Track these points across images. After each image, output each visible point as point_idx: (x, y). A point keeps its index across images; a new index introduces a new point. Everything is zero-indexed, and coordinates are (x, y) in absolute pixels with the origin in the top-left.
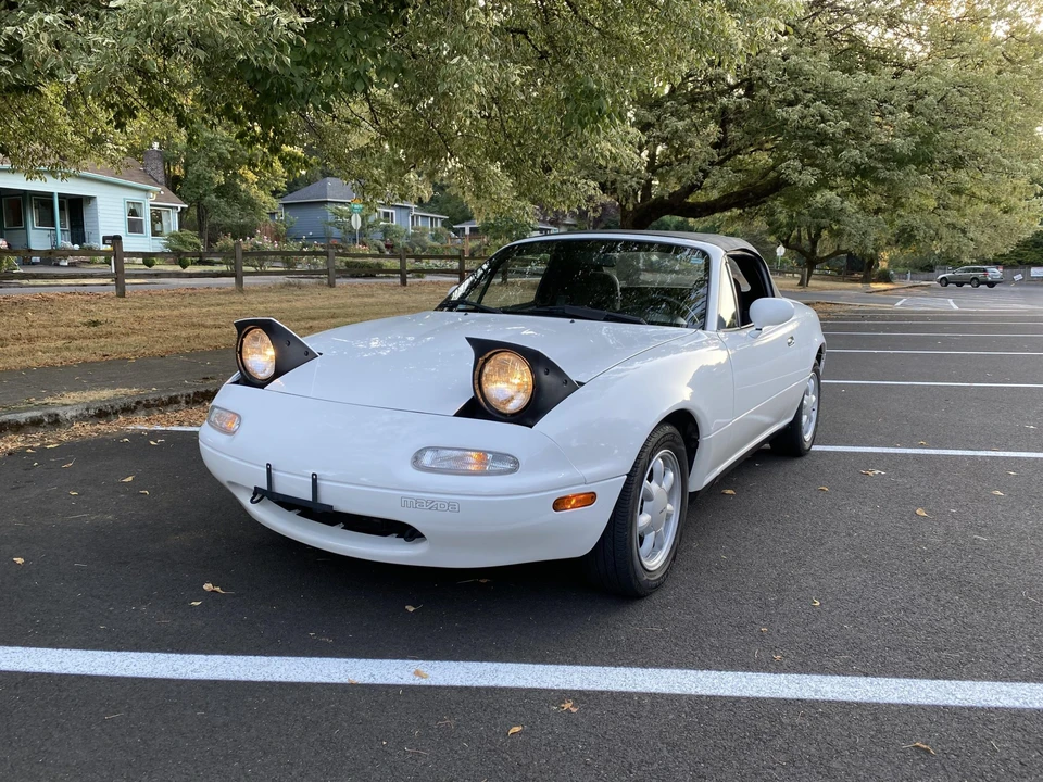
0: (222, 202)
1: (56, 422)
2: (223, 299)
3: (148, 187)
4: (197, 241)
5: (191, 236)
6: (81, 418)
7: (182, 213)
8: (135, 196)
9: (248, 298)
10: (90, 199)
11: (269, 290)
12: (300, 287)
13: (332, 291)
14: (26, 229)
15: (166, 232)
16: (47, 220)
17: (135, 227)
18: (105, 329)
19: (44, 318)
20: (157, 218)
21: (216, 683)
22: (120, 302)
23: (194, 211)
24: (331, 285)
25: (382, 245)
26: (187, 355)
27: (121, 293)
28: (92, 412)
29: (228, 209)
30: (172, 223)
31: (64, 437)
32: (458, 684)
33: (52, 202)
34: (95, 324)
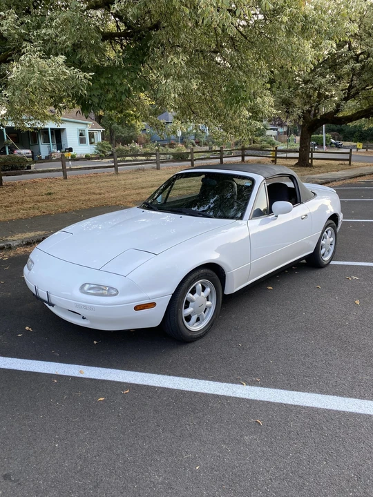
0: (120, 127)
1: (10, 248)
2: (108, 178)
3: (87, 122)
4: (110, 146)
5: (107, 143)
6: (20, 246)
7: (103, 133)
8: (82, 127)
9: (119, 177)
10: (64, 129)
11: (130, 172)
12: (143, 170)
13: (158, 172)
14: (39, 144)
15: (96, 142)
16: (46, 140)
17: (82, 141)
18: (53, 196)
19: (31, 191)
20: (91, 136)
21: (9, 370)
22: (64, 182)
23: (108, 132)
24: (158, 168)
25: (194, 142)
26: (76, 211)
27: (65, 178)
28: (24, 243)
29: (122, 130)
30: (98, 138)
31: (12, 254)
32: (93, 378)
33: (48, 132)
34: (50, 194)
